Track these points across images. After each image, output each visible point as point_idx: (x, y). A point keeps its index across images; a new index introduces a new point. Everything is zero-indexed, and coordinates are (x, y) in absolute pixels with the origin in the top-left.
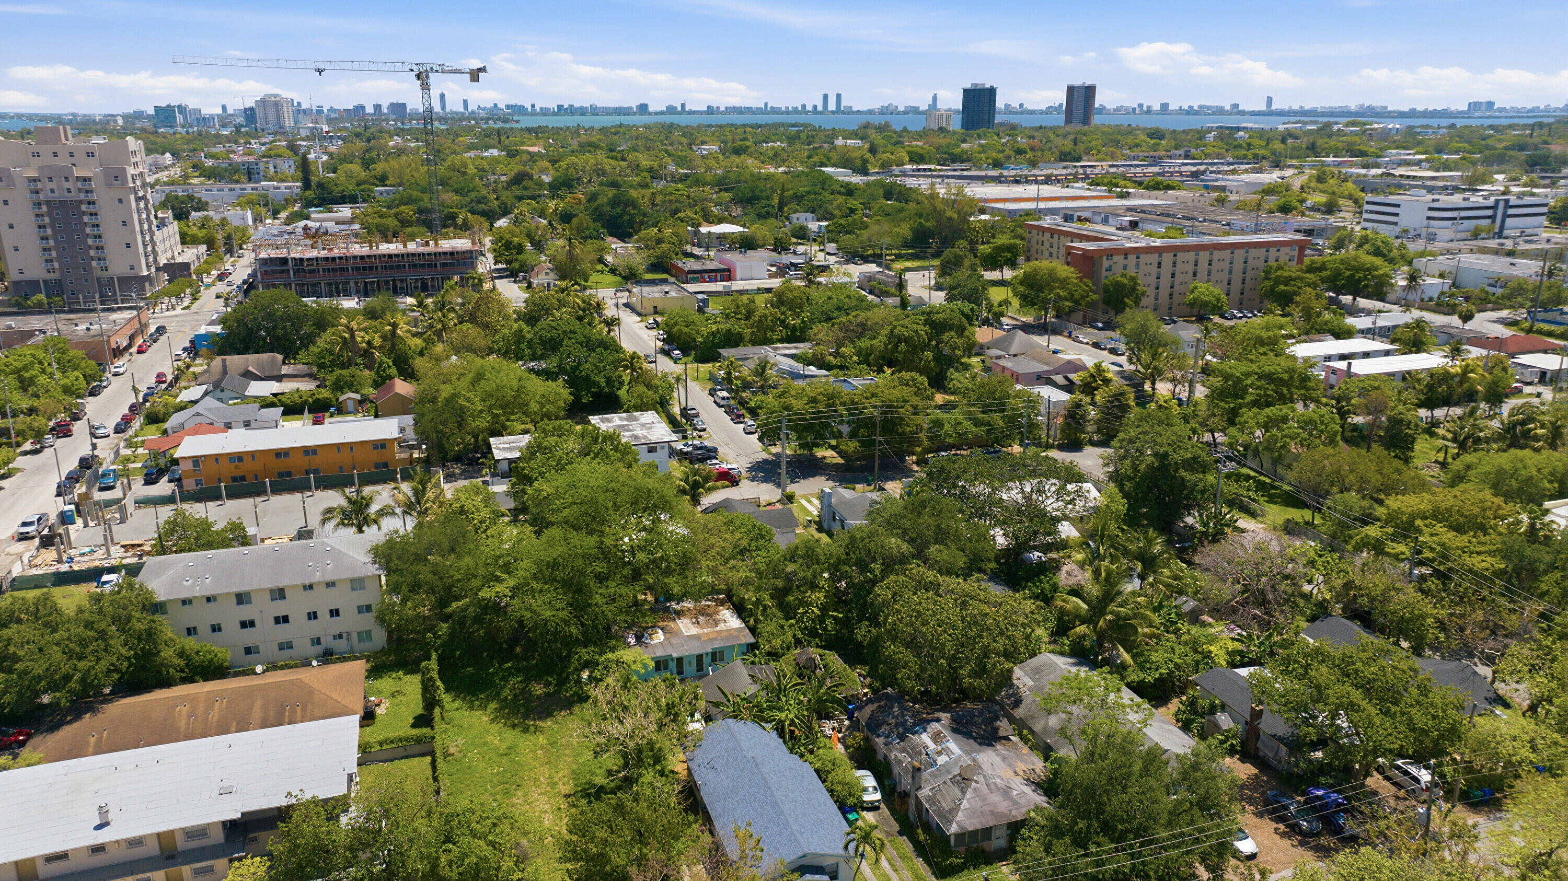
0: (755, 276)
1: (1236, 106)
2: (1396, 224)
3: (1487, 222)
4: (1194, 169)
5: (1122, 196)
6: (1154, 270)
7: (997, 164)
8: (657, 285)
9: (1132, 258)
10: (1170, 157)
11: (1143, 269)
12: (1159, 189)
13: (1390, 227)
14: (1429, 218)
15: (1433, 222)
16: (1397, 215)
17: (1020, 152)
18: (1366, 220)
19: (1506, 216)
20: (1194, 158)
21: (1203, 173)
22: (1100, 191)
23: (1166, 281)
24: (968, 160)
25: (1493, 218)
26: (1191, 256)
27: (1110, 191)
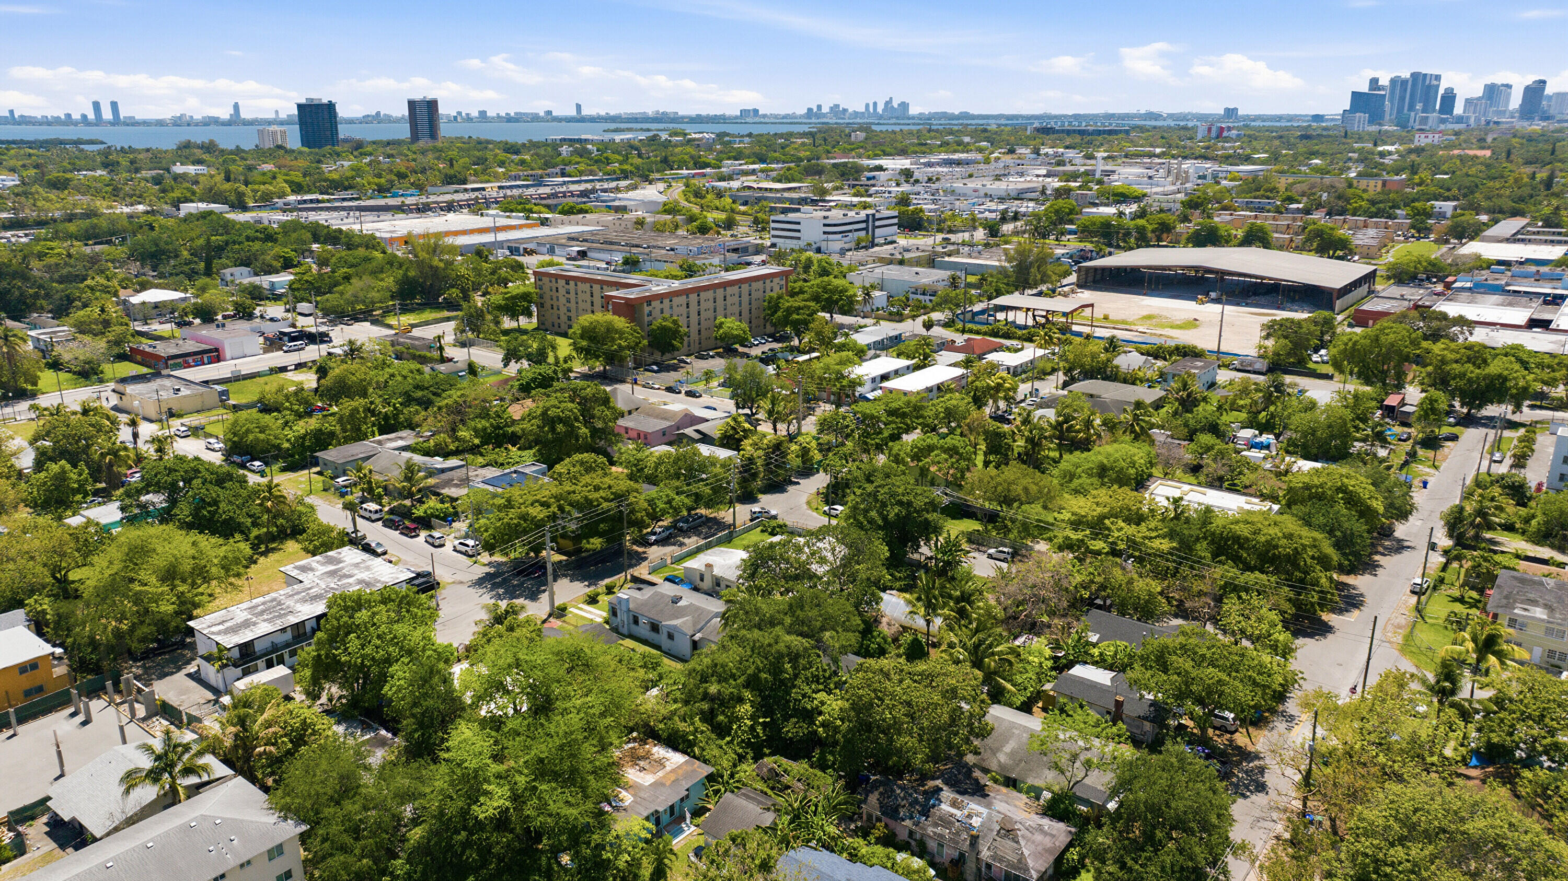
0: (248, 352)
1: (549, 113)
2: (799, 238)
3: (863, 233)
4: (583, 187)
5: (544, 222)
6: (684, 310)
7: (382, 191)
8: (149, 380)
9: (666, 301)
10: (549, 175)
11: (676, 310)
12: (573, 213)
13: (795, 242)
14: (825, 233)
15: (831, 237)
16: (799, 231)
17: (401, 176)
18: (773, 236)
19: (875, 227)
20: (570, 176)
21: (594, 191)
22: (519, 218)
23: (694, 318)
24: (350, 187)
25: (866, 229)
26: (710, 294)
27: (528, 218)
